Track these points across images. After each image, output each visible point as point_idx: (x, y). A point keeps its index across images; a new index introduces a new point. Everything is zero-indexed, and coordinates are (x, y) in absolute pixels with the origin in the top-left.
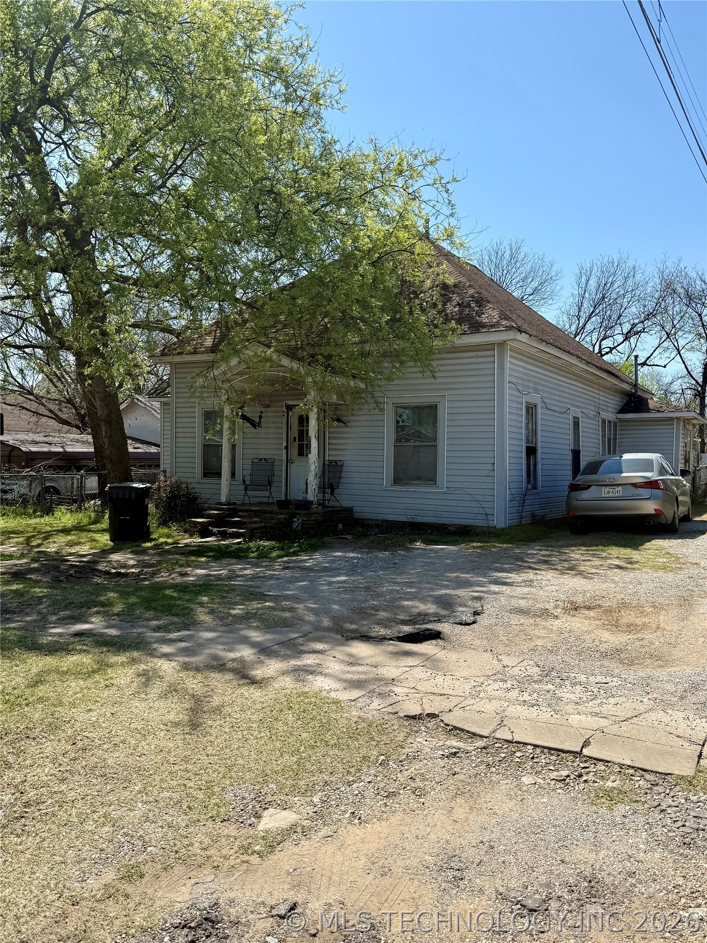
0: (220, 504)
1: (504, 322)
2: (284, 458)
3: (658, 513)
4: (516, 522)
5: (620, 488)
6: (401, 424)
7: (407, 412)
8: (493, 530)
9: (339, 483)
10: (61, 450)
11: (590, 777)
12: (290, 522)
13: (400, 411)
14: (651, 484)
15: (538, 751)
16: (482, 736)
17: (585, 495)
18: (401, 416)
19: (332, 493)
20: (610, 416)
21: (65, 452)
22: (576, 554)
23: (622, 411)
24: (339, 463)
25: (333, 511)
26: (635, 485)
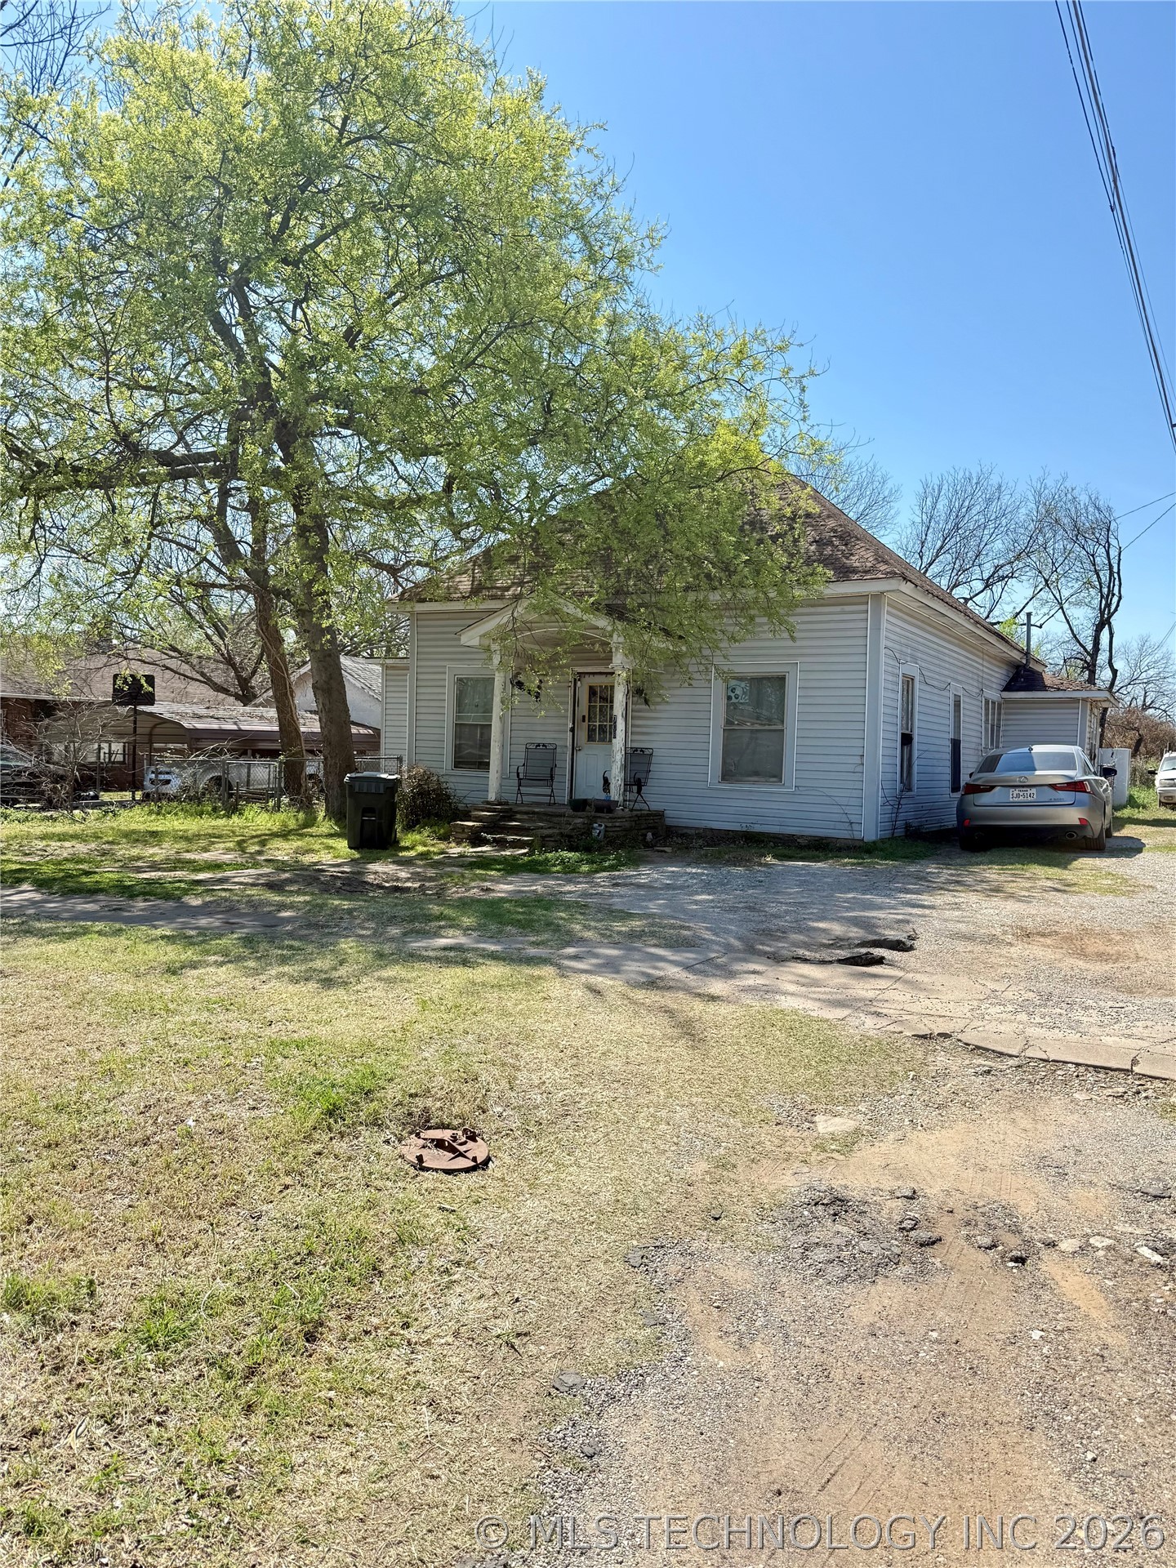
0: (488, 803)
1: (883, 567)
2: (569, 743)
3: (1084, 824)
4: (888, 834)
5: (1034, 790)
6: (734, 700)
7: (743, 684)
8: (857, 844)
9: (647, 778)
10: (235, 727)
11: (1150, 1093)
12: (588, 831)
13: (733, 683)
14: (1076, 786)
15: (1082, 1069)
16: (1011, 1056)
17: (985, 798)
18: (733, 690)
19: (639, 792)
20: (994, 694)
21: (240, 730)
22: (992, 873)
23: (1008, 688)
24: (647, 752)
25: (642, 816)
26: (1054, 787)
